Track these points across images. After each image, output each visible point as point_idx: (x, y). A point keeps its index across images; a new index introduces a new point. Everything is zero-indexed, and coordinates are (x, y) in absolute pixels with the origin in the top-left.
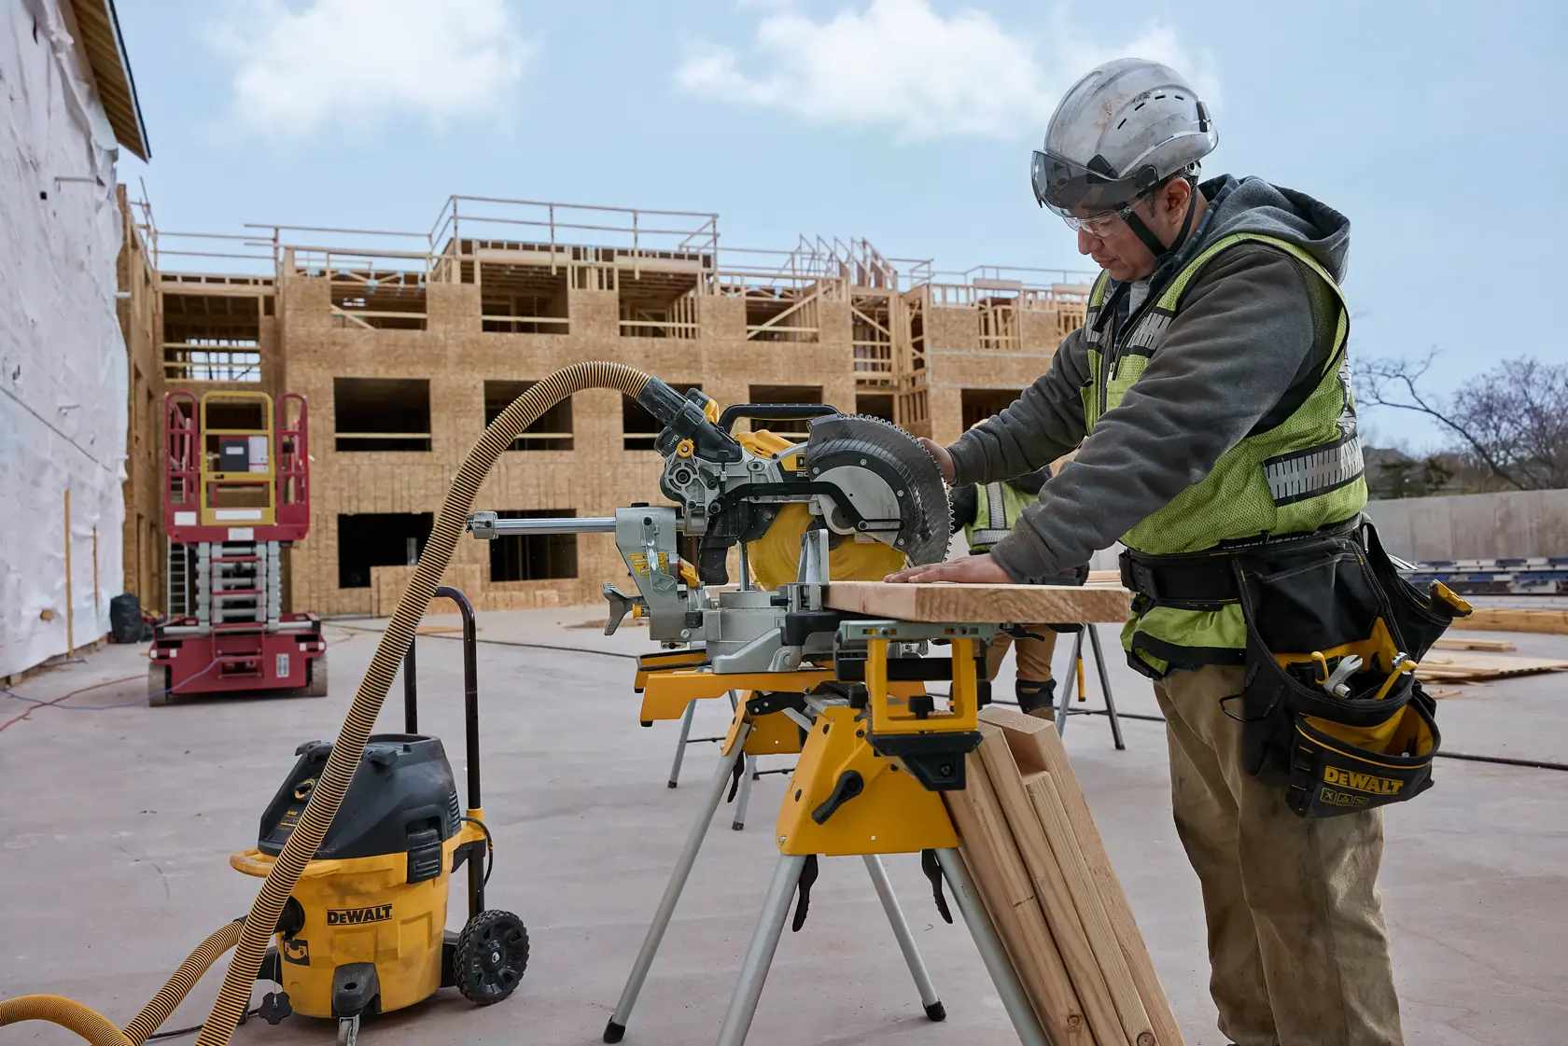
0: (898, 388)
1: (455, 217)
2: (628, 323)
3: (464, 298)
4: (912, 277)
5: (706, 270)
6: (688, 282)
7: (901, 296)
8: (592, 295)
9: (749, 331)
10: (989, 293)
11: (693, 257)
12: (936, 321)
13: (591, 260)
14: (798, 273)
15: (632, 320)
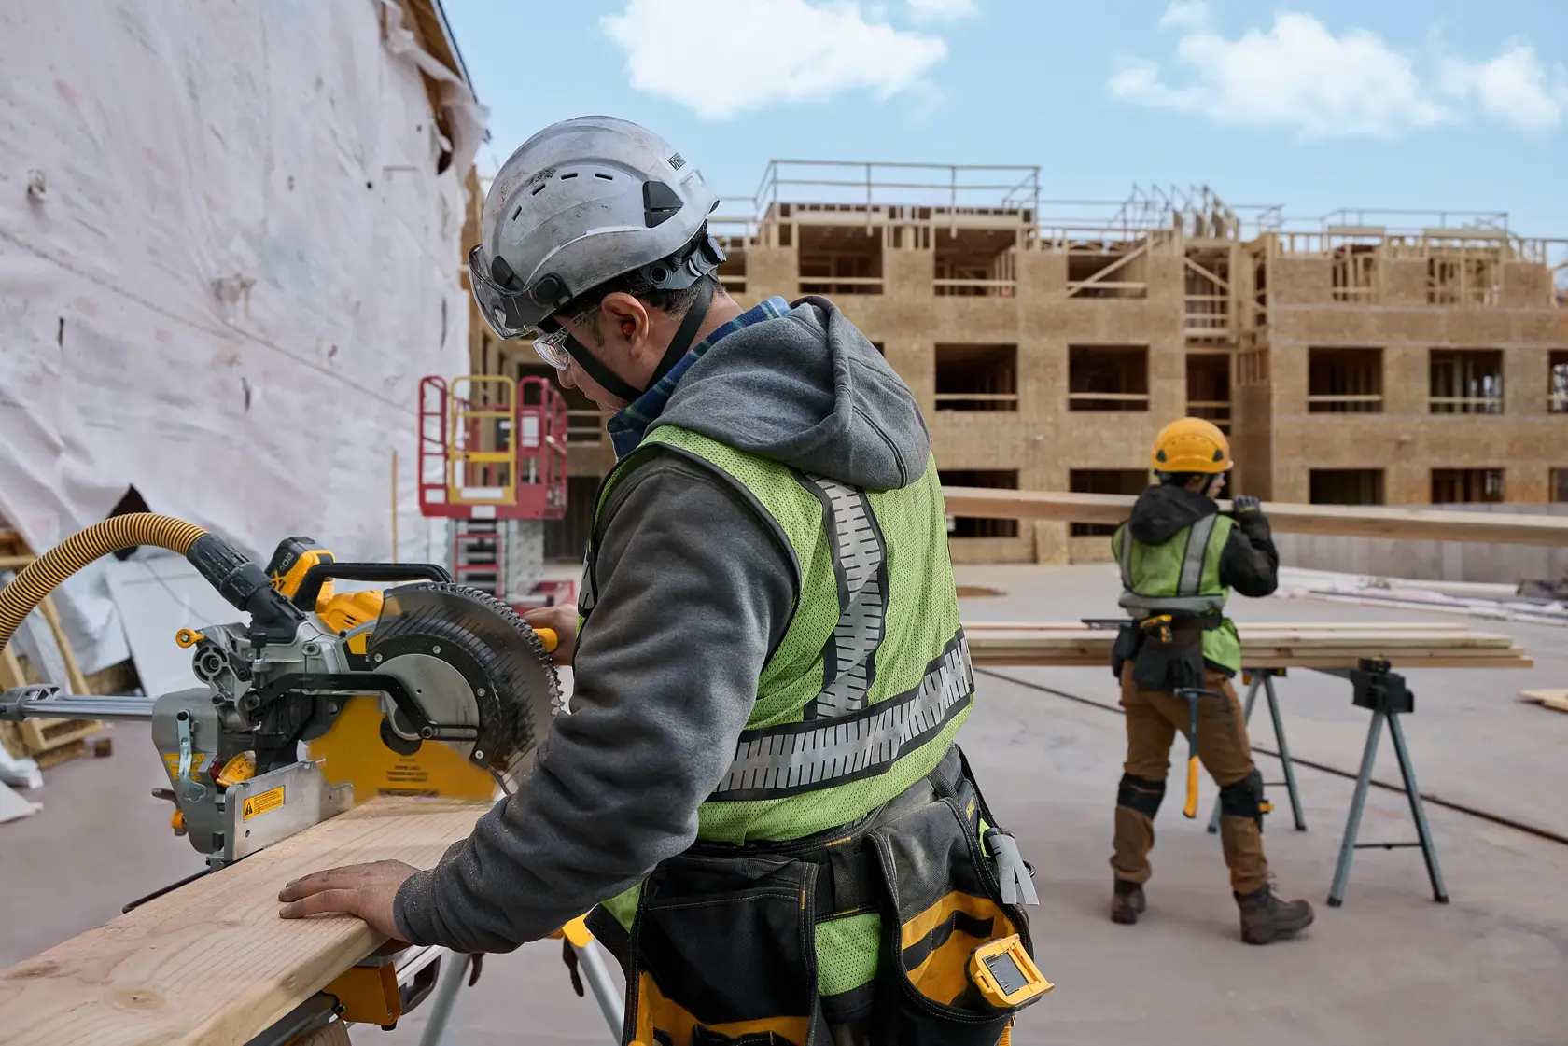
0: (1236, 346)
1: (775, 181)
2: (947, 282)
3: (782, 261)
4: (1260, 224)
5: (1027, 226)
6: (1006, 238)
7: (1244, 245)
8: (907, 254)
9: (1070, 288)
10: (1350, 241)
11: (1013, 212)
12: (1281, 272)
13: (907, 219)
14: (1130, 225)
15: (952, 277)
